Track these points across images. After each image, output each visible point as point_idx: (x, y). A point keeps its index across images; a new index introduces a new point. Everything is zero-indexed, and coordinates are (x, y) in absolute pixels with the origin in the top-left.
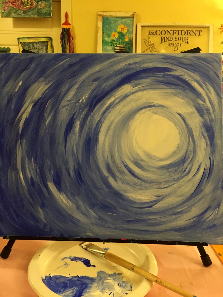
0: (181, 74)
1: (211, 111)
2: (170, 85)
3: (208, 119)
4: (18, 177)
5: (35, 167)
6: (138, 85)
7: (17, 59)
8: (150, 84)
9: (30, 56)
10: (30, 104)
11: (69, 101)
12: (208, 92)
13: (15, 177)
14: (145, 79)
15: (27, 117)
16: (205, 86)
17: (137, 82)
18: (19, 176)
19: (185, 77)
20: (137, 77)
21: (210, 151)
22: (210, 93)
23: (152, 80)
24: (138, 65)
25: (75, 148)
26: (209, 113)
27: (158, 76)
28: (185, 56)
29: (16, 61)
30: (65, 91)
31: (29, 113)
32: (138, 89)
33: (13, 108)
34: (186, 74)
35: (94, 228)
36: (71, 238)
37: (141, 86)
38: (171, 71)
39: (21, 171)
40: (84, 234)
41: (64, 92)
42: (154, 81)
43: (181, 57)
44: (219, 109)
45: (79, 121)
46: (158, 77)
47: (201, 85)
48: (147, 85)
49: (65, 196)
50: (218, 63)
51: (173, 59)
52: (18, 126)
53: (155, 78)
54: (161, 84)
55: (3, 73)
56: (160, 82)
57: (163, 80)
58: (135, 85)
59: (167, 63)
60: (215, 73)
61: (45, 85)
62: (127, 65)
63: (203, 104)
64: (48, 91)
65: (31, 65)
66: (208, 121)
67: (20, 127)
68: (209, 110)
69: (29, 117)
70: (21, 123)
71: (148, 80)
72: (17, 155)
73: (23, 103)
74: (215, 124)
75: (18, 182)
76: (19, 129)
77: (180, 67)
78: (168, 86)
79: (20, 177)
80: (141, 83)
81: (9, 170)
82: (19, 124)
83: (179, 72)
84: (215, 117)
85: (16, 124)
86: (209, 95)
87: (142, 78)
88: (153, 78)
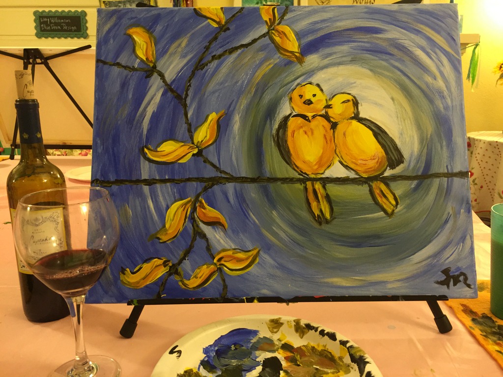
0: (397, 37)
1: (446, 93)
2: (380, 55)
3: (441, 106)
4: (145, 208)
5: (171, 190)
6: (330, 55)
7: (132, 18)
8: (349, 54)
9: (153, 12)
10: (158, 90)
11: (221, 84)
12: (440, 63)
13: (141, 207)
14: (340, 45)
15: (154, 111)
16: (435, 55)
17: (328, 50)
18: (146, 206)
19: (402, 41)
20: (329, 43)
21: (447, 156)
22: (443, 65)
23: (351, 48)
24: (327, 25)
25: (234, 158)
26: (443, 96)
27: (360, 40)
28: (401, 9)
29: (132, 21)
30: (214, 67)
31: (157, 103)
32: (331, 61)
33: (130, 96)
34: (404, 37)
35: (271, 282)
36: (237, 299)
37: (335, 56)
38: (380, 33)
39: (150, 197)
40: (257, 291)
41: (212, 70)
42: (355, 49)
43: (395, 10)
44: (458, 90)
45: (239, 115)
46: (362, 42)
47: (428, 54)
48: (345, 55)
49: (222, 233)
50: (453, 19)
51: (381, 14)
52: (140, 126)
53: (356, 43)
54: (366, 53)
55: (111, 41)
56: (364, 50)
57: (368, 47)
58: (325, 56)
59: (373, 20)
60: (449, 34)
61: (180, 58)
62: (311, 23)
63: (432, 83)
64: (187, 68)
65: (156, 27)
66: (442, 110)
67: (144, 127)
68: (443, 93)
69: (157, 111)
70: (144, 121)
71: (345, 48)
72: (142, 172)
73: (147, 89)
74: (452, 113)
75: (146, 215)
76: (142, 131)
77: (395, 25)
78: (377, 56)
79: (149, 207)
80: (335, 53)
81: (131, 197)
82: (142, 122)
83: (394, 33)
84: (452, 102)
85: (137, 123)
86: (442, 69)
87: (335, 44)
88: (354, 43)
